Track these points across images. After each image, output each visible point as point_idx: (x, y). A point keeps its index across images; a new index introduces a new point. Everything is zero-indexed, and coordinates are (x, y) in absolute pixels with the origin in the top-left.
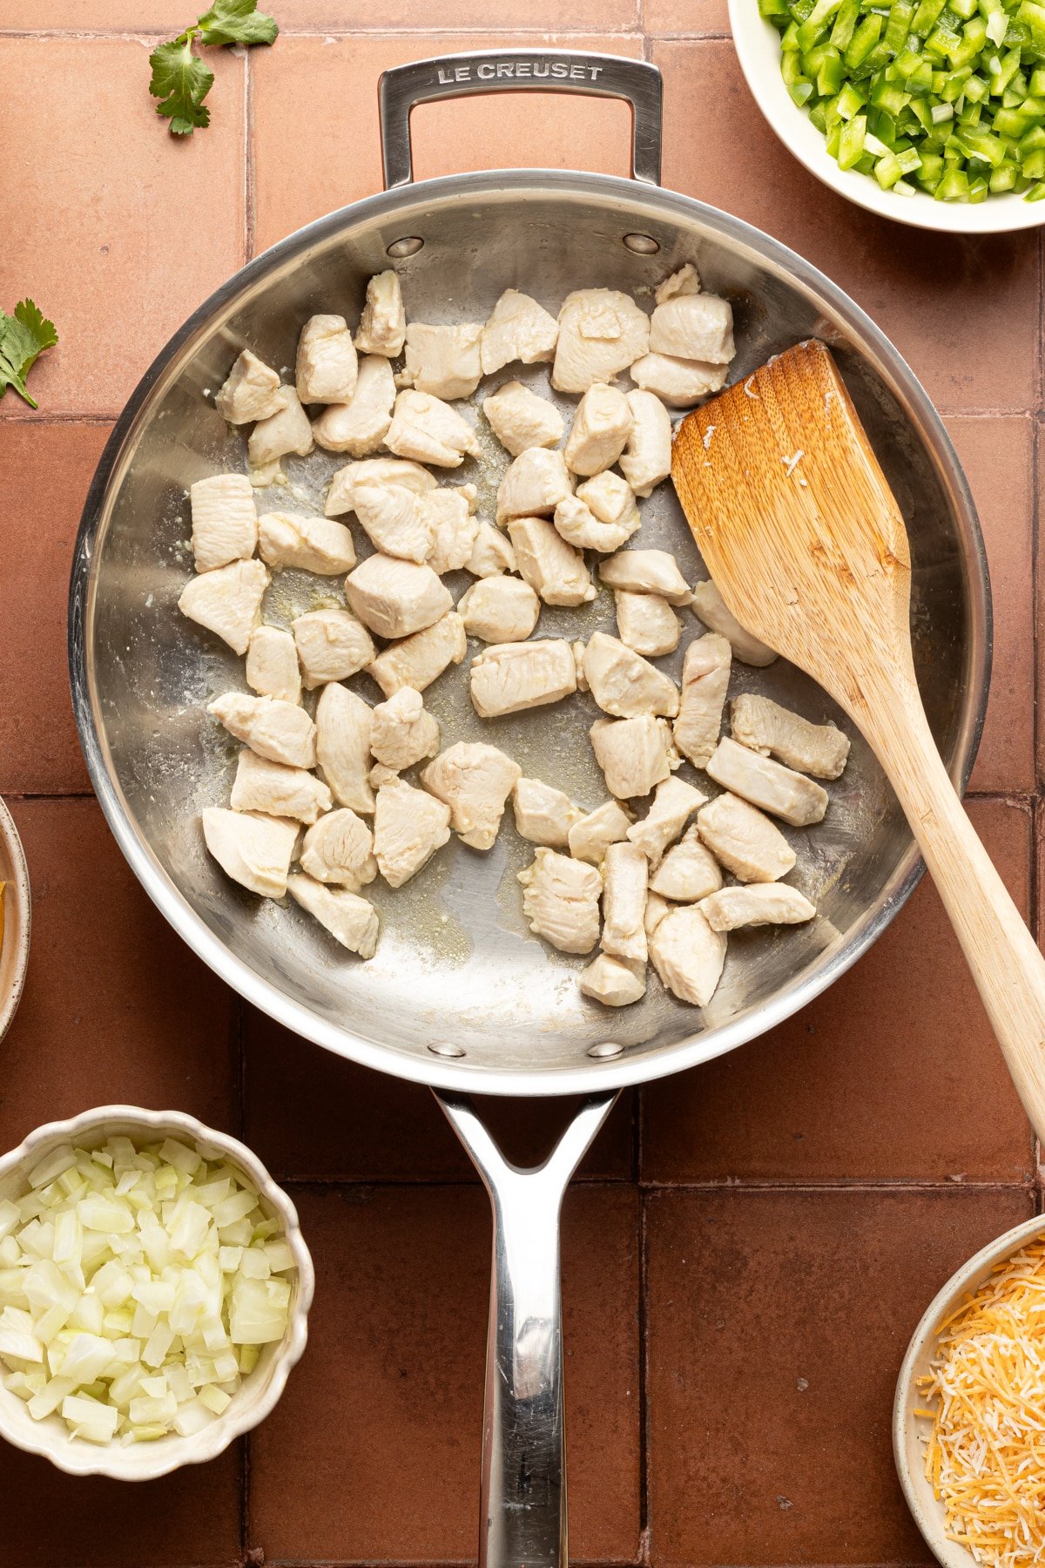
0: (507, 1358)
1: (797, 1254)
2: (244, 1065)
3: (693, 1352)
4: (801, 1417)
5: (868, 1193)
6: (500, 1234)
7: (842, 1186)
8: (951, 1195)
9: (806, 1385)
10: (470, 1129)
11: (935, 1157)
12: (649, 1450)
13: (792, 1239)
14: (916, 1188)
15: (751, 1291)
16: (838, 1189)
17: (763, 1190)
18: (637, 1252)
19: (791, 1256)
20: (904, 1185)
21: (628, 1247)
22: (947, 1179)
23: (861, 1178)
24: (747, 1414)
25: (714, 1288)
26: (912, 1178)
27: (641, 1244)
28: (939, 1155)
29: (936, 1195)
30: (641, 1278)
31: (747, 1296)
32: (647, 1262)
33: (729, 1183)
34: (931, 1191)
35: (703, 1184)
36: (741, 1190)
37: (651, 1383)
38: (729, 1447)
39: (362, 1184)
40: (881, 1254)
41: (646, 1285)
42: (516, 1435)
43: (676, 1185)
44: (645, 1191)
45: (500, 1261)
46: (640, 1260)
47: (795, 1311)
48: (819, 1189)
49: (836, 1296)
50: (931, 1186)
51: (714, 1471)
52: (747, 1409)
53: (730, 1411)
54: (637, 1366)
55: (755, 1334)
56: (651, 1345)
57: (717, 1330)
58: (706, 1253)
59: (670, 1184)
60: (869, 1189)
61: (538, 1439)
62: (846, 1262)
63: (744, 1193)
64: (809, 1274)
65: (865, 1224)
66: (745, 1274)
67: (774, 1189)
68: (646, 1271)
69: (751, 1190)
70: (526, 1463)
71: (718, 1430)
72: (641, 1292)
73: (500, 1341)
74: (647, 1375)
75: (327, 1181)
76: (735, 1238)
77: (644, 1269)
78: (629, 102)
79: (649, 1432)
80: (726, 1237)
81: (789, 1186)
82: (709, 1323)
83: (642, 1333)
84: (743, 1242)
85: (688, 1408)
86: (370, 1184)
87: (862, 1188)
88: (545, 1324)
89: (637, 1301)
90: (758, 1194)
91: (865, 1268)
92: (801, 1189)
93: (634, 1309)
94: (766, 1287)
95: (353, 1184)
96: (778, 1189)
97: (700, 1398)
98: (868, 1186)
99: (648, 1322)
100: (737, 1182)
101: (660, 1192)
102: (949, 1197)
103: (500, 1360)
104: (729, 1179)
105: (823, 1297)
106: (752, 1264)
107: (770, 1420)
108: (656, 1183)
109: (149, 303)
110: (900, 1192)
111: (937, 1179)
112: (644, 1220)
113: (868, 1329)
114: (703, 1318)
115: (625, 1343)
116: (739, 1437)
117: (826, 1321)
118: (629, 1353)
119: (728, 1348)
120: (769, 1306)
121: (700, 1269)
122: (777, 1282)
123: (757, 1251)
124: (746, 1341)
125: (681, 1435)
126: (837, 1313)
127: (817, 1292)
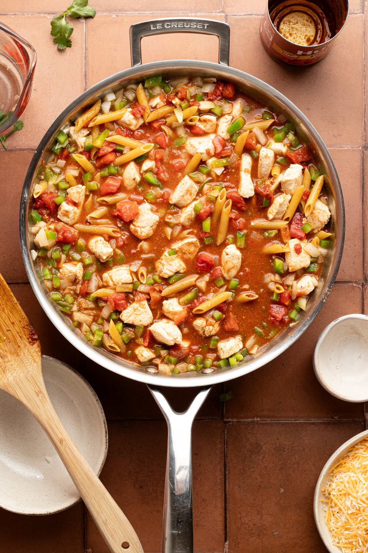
0: (173, 480)
1: (280, 444)
3: (243, 479)
4: (281, 502)
5: (305, 423)
6: (170, 436)
7: (296, 421)
8: (334, 423)
9: (283, 491)
10: (160, 398)
11: (328, 410)
12: (228, 514)
13: (278, 439)
14: (321, 421)
15: (264, 457)
16: (294, 421)
17: (267, 422)
18: (223, 444)
19: (278, 445)
20: (317, 420)
21: (220, 442)
22: (333, 418)
23: (302, 417)
24: (262, 501)
25: (250, 456)
26: (320, 417)
27: (224, 441)
28: (330, 409)
29: (329, 423)
30: (225, 453)
31: (262, 459)
32: (227, 447)
34: (327, 422)
35: (246, 420)
36: (260, 422)
37: (228, 490)
38: (256, 512)
39: (126, 420)
40: (309, 445)
41: (227, 455)
42: (176, 507)
43: (237, 420)
44: (226, 422)
45: (170, 445)
46: (224, 447)
47: (279, 465)
48: (287, 422)
49: (294, 459)
50: (327, 420)
51: (250, 521)
52: (262, 499)
53: (256, 500)
54: (223, 484)
55: (265, 473)
56: (228, 477)
57: (252, 471)
58: (248, 444)
59: (235, 420)
60: (305, 421)
61: (183, 508)
62: (297, 447)
64: (284, 451)
65: (304, 434)
66: (261, 451)
67: (271, 422)
68: (227, 450)
69: (263, 422)
70: (179, 517)
71: (252, 507)
72: (225, 458)
73: (170, 474)
74: (227, 487)
75: (114, 419)
76: (258, 439)
77: (226, 450)
78: (218, 37)
79: (228, 507)
80: (255, 438)
81: (277, 421)
82: (249, 469)
83: (225, 473)
84: (261, 440)
85: (241, 499)
86: (129, 420)
87: (303, 421)
88: (186, 468)
89: (223, 461)
91: (304, 450)
92: (281, 421)
93: (222, 464)
94: (269, 456)
95: (123, 420)
96: (273, 422)
97: (245, 495)
99: (227, 469)
100: (259, 419)
101: (231, 423)
103: (171, 481)
104: (256, 418)
105: (289, 460)
106: (264, 448)
107: (270, 503)
108: (230, 420)
110: (316, 423)
111: (329, 418)
112: (226, 433)
113: (305, 471)
114: (247, 467)
115: (219, 476)
116: (259, 509)
117: (290, 468)
118: (220, 480)
119: (256, 478)
120: (270, 463)
121: (246, 450)
122: (273, 454)
123: (266, 443)
124: (262, 475)
125: (239, 508)
126: (294, 465)
127: (287, 458)
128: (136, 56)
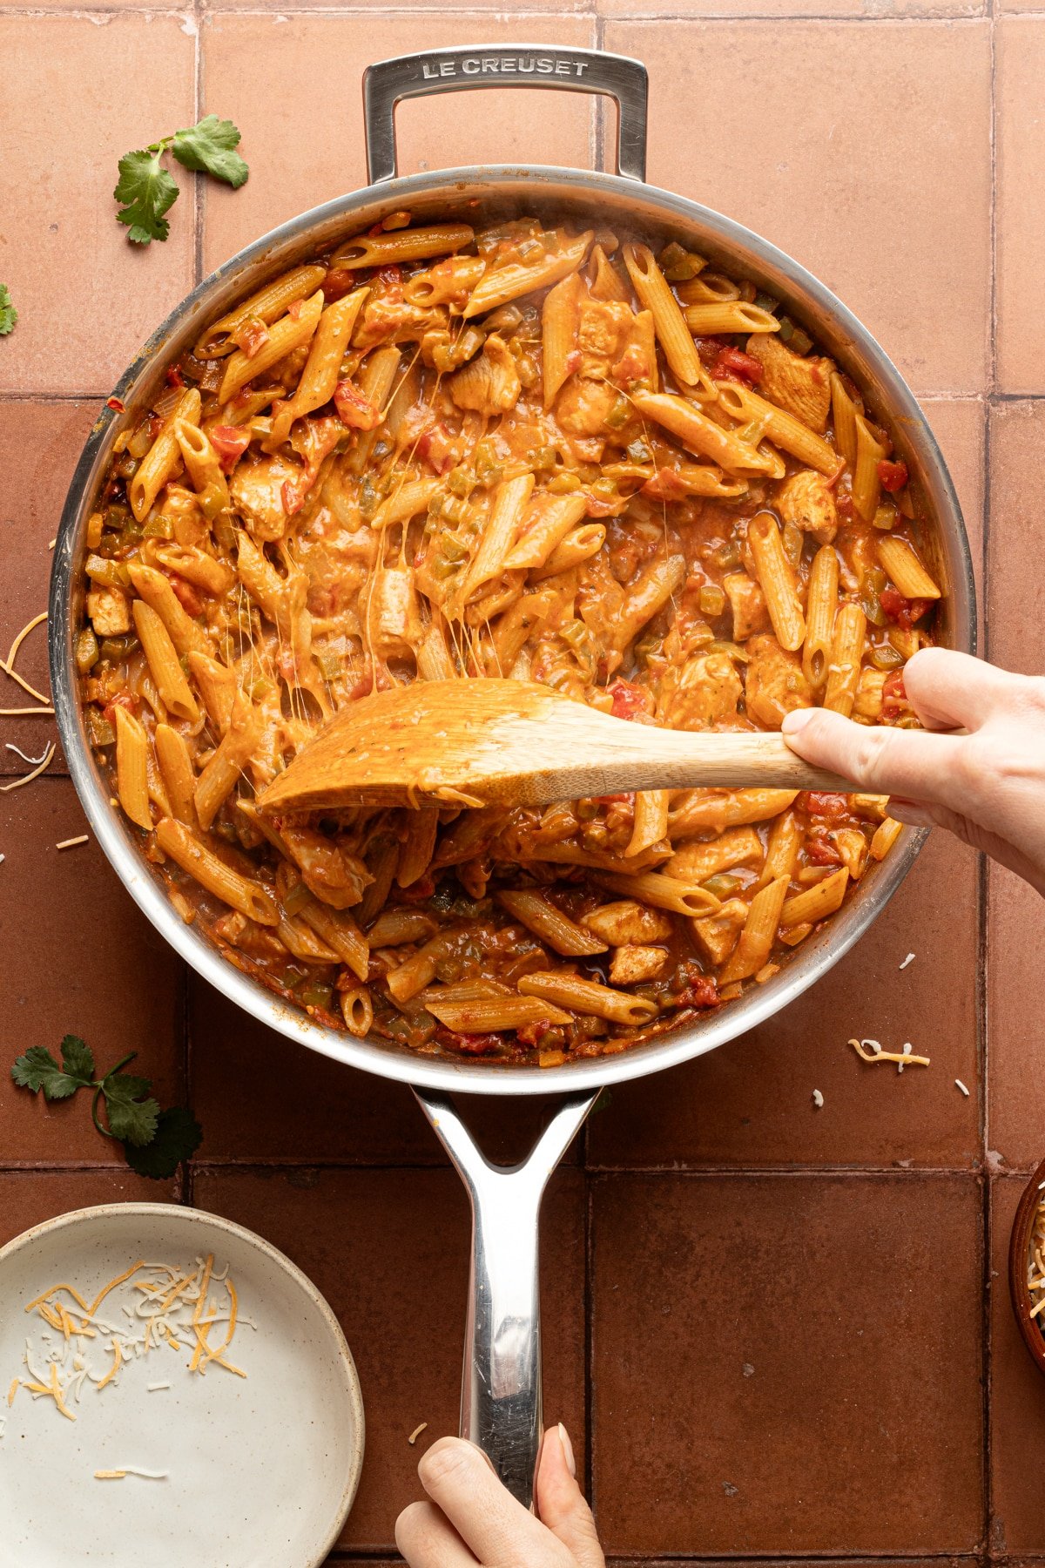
0: (485, 1357)
1: (743, 1238)
2: (190, 1047)
3: (639, 1337)
4: (747, 1402)
5: (815, 1179)
6: (479, 1233)
7: (789, 1172)
8: (898, 1180)
9: (752, 1371)
10: (449, 1127)
11: (883, 1143)
12: (594, 1435)
13: (739, 1224)
14: (863, 1174)
15: (698, 1276)
16: (785, 1174)
17: (709, 1174)
18: (583, 1236)
19: (738, 1241)
20: (851, 1171)
21: (573, 1231)
22: (895, 1164)
23: (808, 1163)
24: (693, 1400)
25: (660, 1272)
26: (860, 1163)
27: (587, 1229)
28: (887, 1141)
29: (884, 1181)
30: (587, 1263)
31: (693, 1282)
32: (593, 1246)
33: (676, 1167)
34: (879, 1177)
35: (650, 1169)
36: (688, 1174)
37: (597, 1368)
38: (675, 1432)
39: (308, 1166)
40: (828, 1240)
41: (592, 1270)
42: (494, 1434)
43: (623, 1169)
44: (591, 1175)
45: (478, 1260)
46: (586, 1245)
47: (741, 1296)
48: (765, 1174)
49: (783, 1281)
50: (878, 1172)
51: (659, 1457)
52: (693, 1394)
53: (675, 1397)
54: (583, 1351)
55: (701, 1319)
56: (596, 1330)
57: (663, 1315)
58: (652, 1238)
59: (616, 1169)
60: (816, 1174)
61: (516, 1439)
62: (793, 1247)
63: (691, 1178)
64: (756, 1259)
65: (812, 1210)
66: (691, 1259)
67: (721, 1174)
68: (592, 1255)
69: (697, 1175)
70: (504, 1463)
71: (663, 1415)
72: (586, 1277)
73: (477, 1341)
74: (593, 1360)
75: (272, 1163)
76: (682, 1223)
77: (590, 1253)
78: (615, 99)
79: (594, 1417)
80: (673, 1221)
81: (736, 1171)
82: (655, 1308)
83: (587, 1318)
84: (690, 1227)
85: (633, 1394)
86: (315, 1166)
87: (809, 1174)
88: (523, 1323)
89: (582, 1286)
90: (705, 1179)
91: (812, 1254)
92: (748, 1174)
93: (580, 1292)
94: (712, 1273)
95: (298, 1166)
96: (725, 1174)
97: (645, 1383)
98: (815, 1171)
99: (594, 1307)
100: (684, 1167)
101: (606, 1176)
102: (897, 1183)
103: (478, 1359)
104: (676, 1163)
105: (770, 1283)
106: (699, 1250)
107: (716, 1406)
108: (602, 1167)
109: (99, 281)
110: (847, 1178)
111: (885, 1164)
112: (591, 1204)
113: (815, 1314)
114: (649, 1303)
115: (571, 1327)
116: (685, 1423)
117: (772, 1306)
118: (574, 1338)
119: (674, 1333)
120: (716, 1291)
121: (647, 1253)
122: (724, 1267)
123: (703, 1236)
124: (691, 1326)
125: (626, 1420)
126: (783, 1299)
127: (763, 1277)
128: (381, 155)
